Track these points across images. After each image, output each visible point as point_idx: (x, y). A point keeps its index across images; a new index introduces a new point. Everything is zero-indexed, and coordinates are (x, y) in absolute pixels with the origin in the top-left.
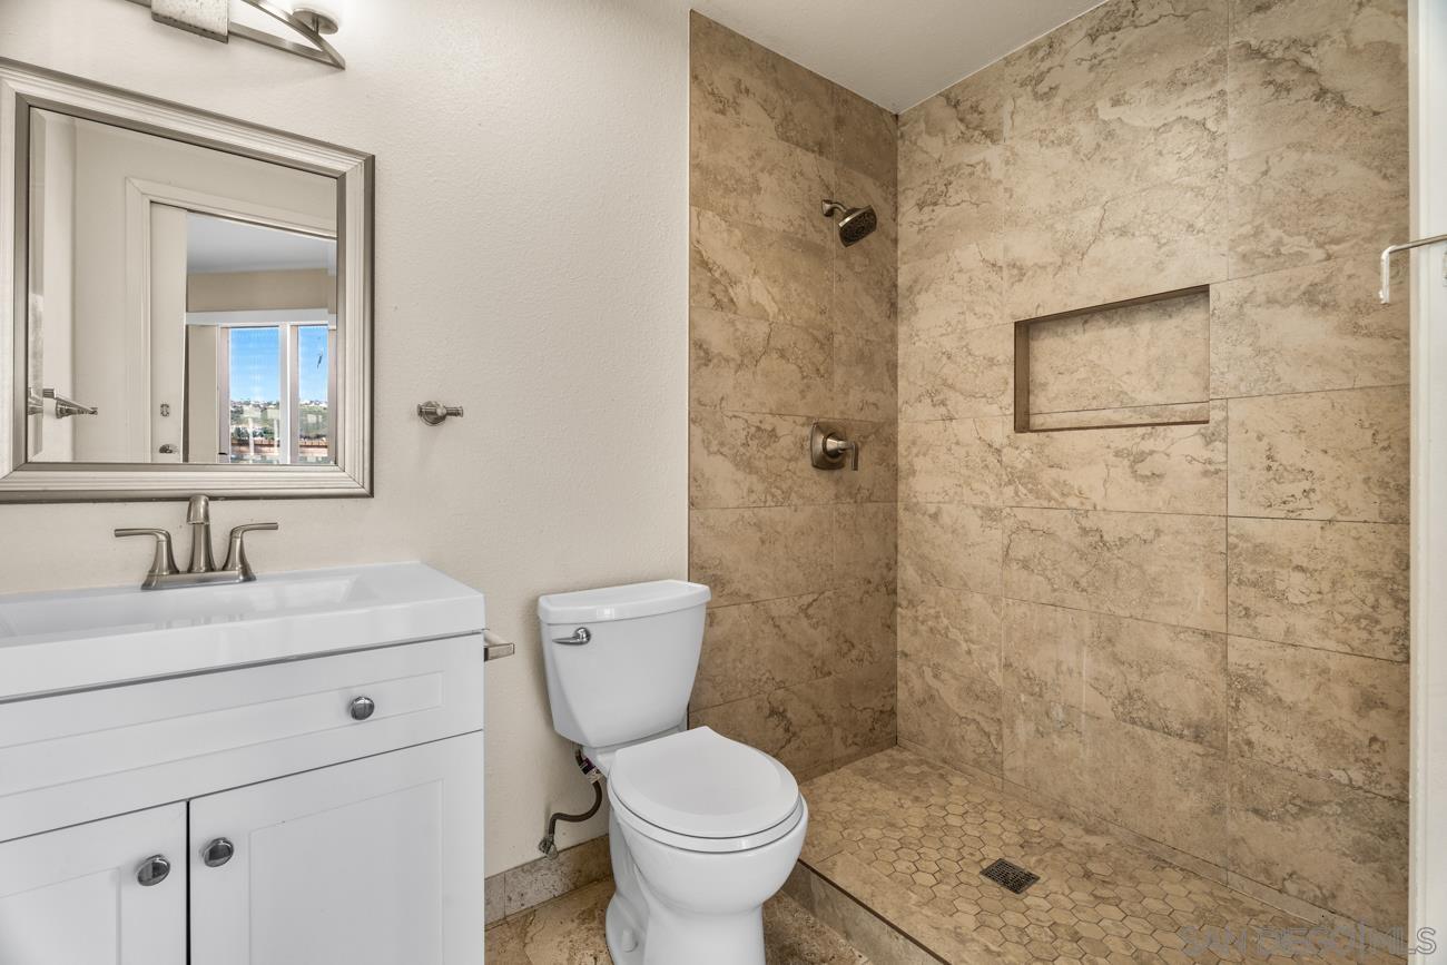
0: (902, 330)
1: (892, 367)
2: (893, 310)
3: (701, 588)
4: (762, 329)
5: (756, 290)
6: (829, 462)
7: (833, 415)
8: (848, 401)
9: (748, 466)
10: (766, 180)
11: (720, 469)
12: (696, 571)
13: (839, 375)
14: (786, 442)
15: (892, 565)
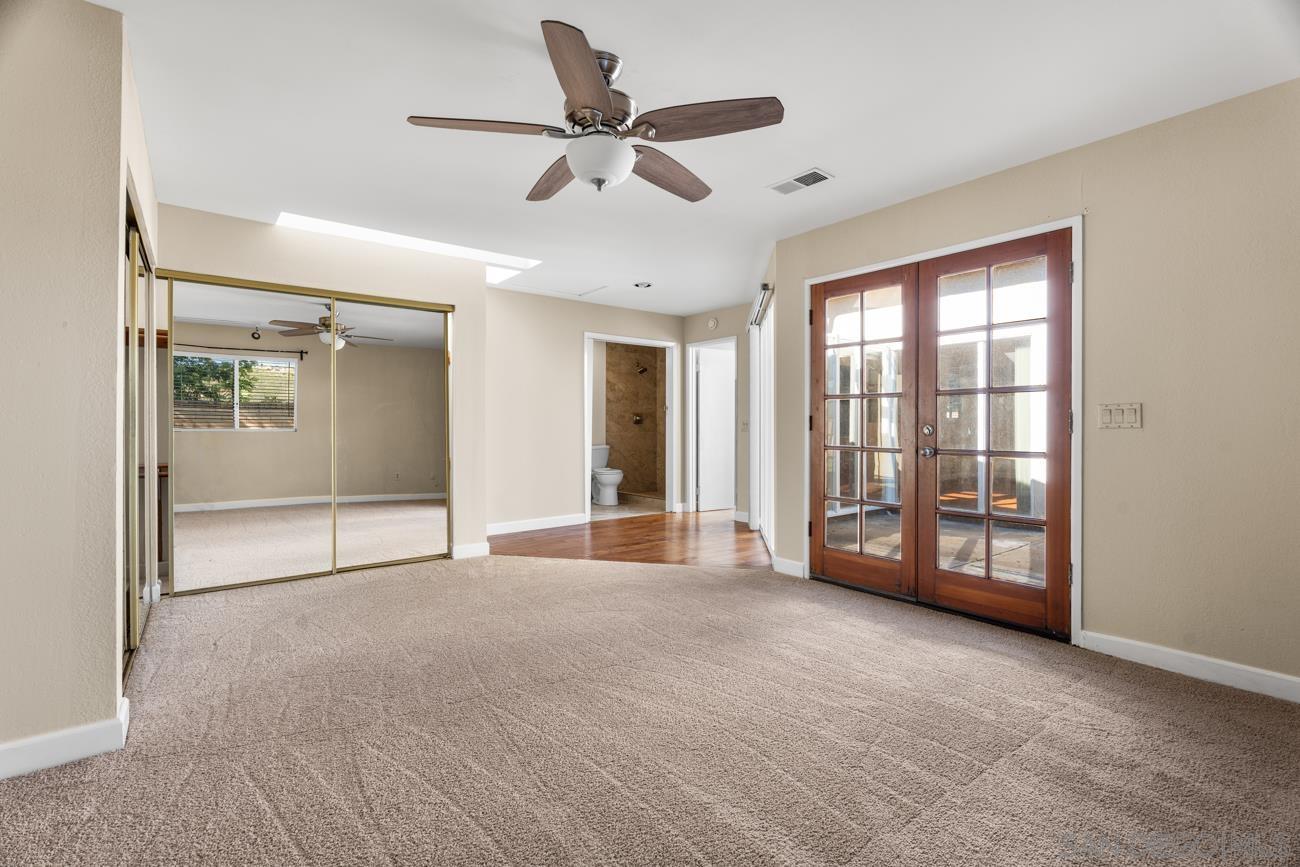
0: (658, 390)
1: (655, 399)
2: (655, 385)
3: (608, 447)
4: (621, 394)
5: (620, 386)
6: (637, 422)
7: (639, 411)
8: (643, 408)
9: (618, 423)
10: (623, 362)
11: (612, 423)
12: (607, 444)
13: (640, 403)
14: (627, 419)
15: (655, 447)
